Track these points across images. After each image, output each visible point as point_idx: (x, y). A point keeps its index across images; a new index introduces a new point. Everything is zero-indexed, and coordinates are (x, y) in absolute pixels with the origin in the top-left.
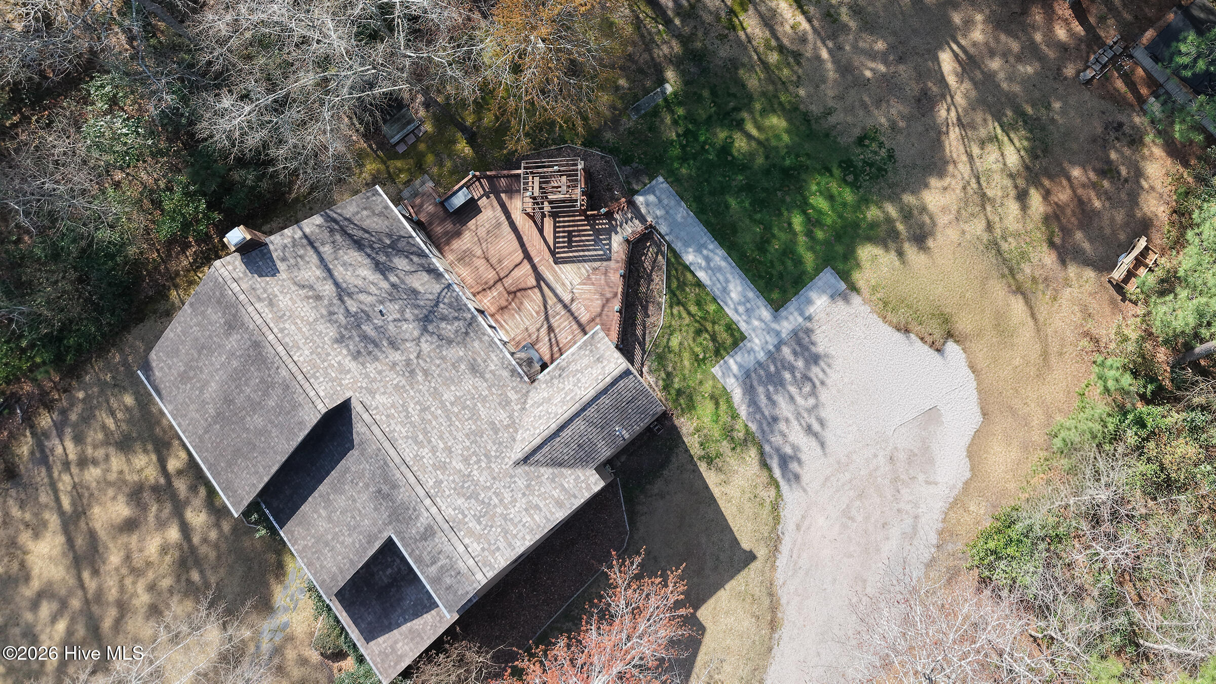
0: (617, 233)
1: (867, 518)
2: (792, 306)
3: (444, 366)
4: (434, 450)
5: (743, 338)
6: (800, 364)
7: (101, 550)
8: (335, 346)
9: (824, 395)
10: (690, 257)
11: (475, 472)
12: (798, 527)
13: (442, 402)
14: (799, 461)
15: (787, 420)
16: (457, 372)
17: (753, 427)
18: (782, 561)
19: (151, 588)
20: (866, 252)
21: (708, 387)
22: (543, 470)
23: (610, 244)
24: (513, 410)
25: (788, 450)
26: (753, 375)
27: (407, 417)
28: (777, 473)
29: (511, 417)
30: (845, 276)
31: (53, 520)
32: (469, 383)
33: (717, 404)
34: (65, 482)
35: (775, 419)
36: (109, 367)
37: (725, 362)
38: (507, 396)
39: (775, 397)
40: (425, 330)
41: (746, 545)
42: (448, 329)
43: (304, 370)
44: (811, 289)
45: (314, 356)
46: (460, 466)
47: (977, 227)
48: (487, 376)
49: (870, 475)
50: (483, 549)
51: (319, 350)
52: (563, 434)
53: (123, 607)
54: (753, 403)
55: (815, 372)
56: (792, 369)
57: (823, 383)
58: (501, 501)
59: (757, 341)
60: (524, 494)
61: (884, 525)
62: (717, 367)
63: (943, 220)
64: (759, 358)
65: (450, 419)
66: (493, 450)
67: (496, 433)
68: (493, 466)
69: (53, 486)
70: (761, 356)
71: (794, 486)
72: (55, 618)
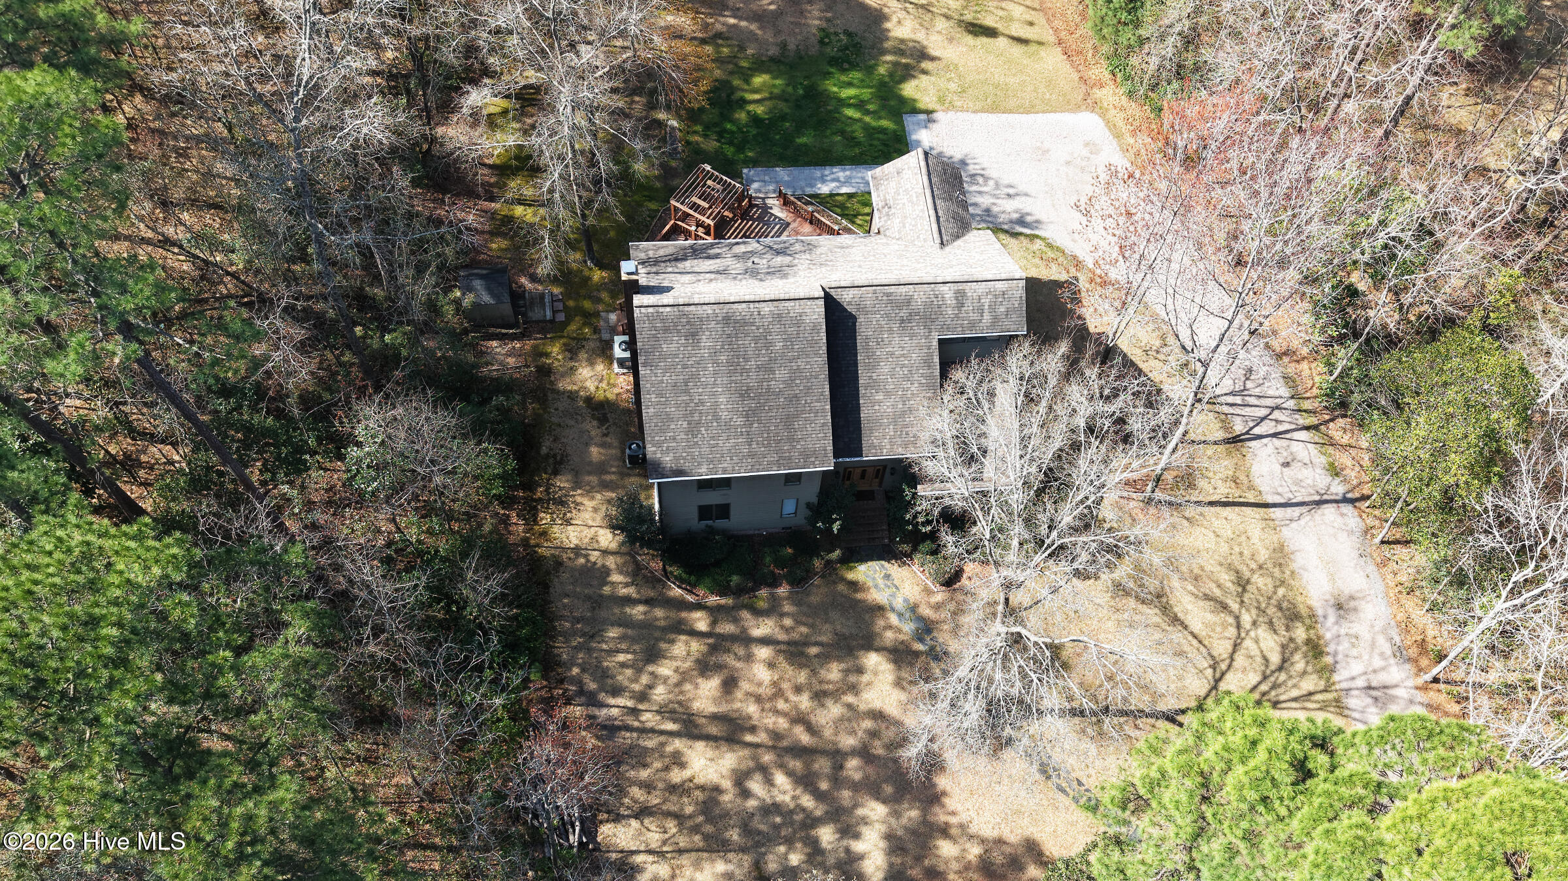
0: (771, 209)
3: (829, 255)
4: (899, 270)
7: (735, 715)
9: (992, 173)
10: (825, 189)
11: (932, 262)
13: (861, 261)
14: (1028, 214)
15: (994, 204)
16: (839, 252)
19: (798, 689)
20: (909, 89)
23: (776, 217)
24: (895, 243)
25: (1015, 216)
28: (1027, 231)
29: (899, 244)
30: (915, 111)
31: (678, 744)
34: (649, 718)
35: (988, 210)
36: (567, 635)
38: (880, 243)
40: (789, 255)
41: (1067, 279)
42: (797, 248)
45: (769, 288)
46: (921, 265)
47: (941, 24)
51: (765, 286)
53: (800, 719)
55: (971, 169)
57: (983, 169)
58: (965, 259)
60: (970, 252)
63: (920, 36)
65: (878, 261)
66: (920, 254)
68: (933, 256)
69: (644, 731)
71: (1044, 226)
72: (769, 782)
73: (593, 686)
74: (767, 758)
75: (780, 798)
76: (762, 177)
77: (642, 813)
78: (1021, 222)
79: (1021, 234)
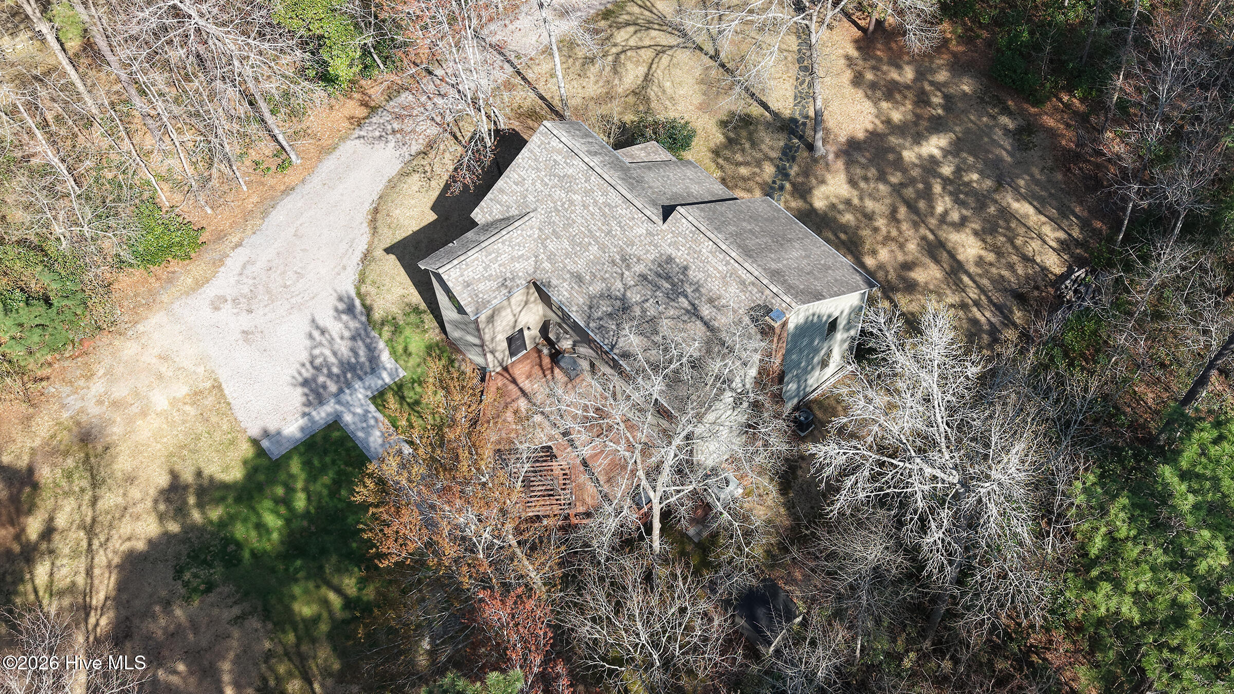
1: (283, 273)
2: (320, 425)
3: (602, 274)
4: (596, 202)
5: (372, 399)
6: (321, 379)
7: (925, 252)
8: (685, 263)
9: (304, 357)
11: (564, 196)
12: (344, 268)
13: (597, 242)
14: (336, 310)
15: (342, 338)
16: (591, 272)
17: (374, 334)
18: (362, 247)
21: (412, 362)
22: (517, 212)
24: (544, 253)
25: (345, 317)
26: (368, 370)
27: (620, 222)
28: (357, 302)
29: (545, 247)
30: (261, 453)
32: (580, 266)
33: (406, 350)
35: (353, 338)
37: (393, 380)
38: (551, 263)
39: (351, 354)
40: (623, 299)
41: (392, 257)
42: (605, 307)
43: (702, 235)
44: (298, 438)
45: (698, 249)
46: (575, 197)
48: (568, 276)
49: (273, 302)
50: (549, 143)
51: (696, 256)
54: (372, 351)
55: (308, 373)
56: (330, 375)
57: (303, 365)
58: (542, 181)
59: (360, 396)
60: (527, 190)
62: (401, 376)
64: (360, 383)
65: (589, 231)
66: (555, 218)
67: (554, 231)
68: (552, 205)
70: (357, 385)
71: (342, 294)
72: (946, 213)
74: (933, 221)
75: (951, 203)
78: (350, 310)
79: (364, 305)
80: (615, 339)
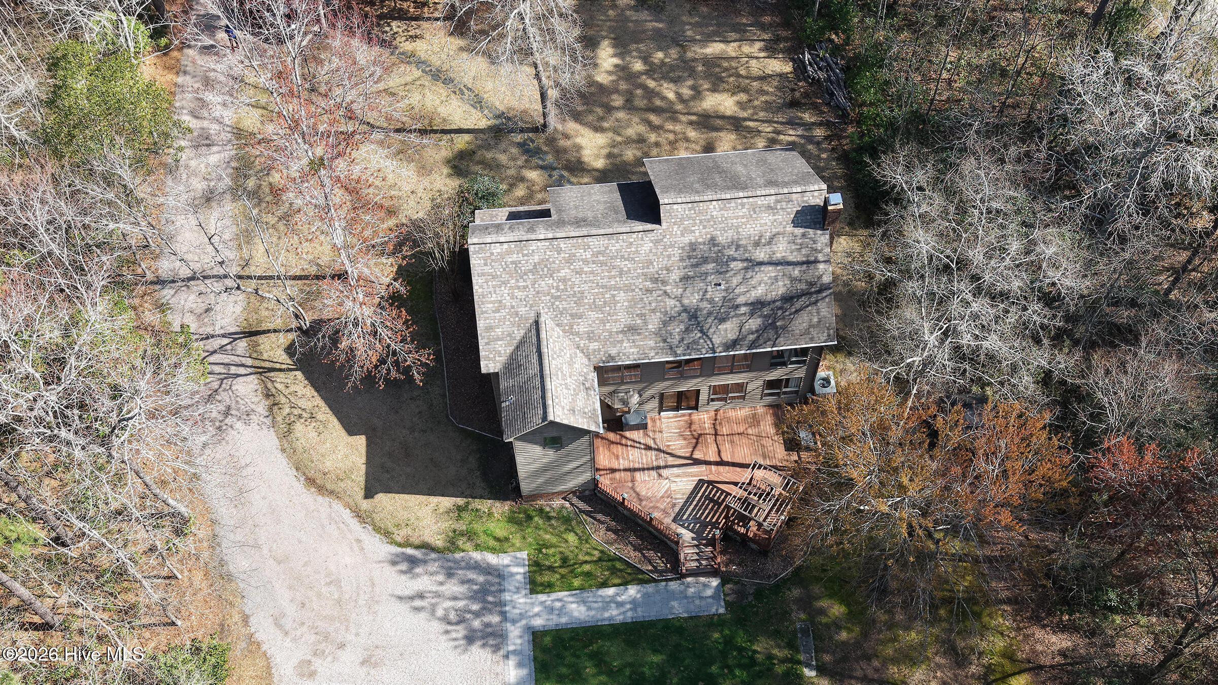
0: (693, 539)
1: (319, 595)
2: (528, 650)
3: (648, 308)
4: (586, 262)
5: (533, 591)
6: (476, 624)
9: (437, 626)
10: (633, 591)
11: (551, 281)
13: (620, 289)
14: (404, 573)
15: (441, 584)
16: (637, 315)
17: (458, 555)
18: (345, 515)
21: (517, 542)
22: (522, 332)
23: (687, 528)
24: (581, 339)
25: (418, 570)
26: (497, 580)
27: (622, 257)
28: (410, 551)
29: (578, 334)
32: (623, 319)
33: (498, 540)
35: (450, 575)
37: (524, 565)
38: (596, 341)
39: (466, 586)
40: (685, 310)
41: (379, 497)
42: (677, 329)
44: (530, 674)
46: (563, 273)
48: (621, 336)
49: (347, 620)
50: (492, 254)
52: (536, 356)
54: (476, 567)
55: (460, 632)
56: (477, 614)
57: (447, 632)
58: (518, 288)
59: (522, 600)
60: (513, 307)
61: (303, 605)
62: (525, 557)
64: (506, 594)
65: (603, 287)
66: (560, 305)
67: (571, 315)
68: (548, 298)
70: (507, 596)
71: (389, 557)
72: (678, 94)
73: (810, 147)
74: (679, 107)
75: (671, 85)
76: (703, 603)
77: (763, 78)
78: (413, 562)
79: (417, 547)
80: (709, 343)
